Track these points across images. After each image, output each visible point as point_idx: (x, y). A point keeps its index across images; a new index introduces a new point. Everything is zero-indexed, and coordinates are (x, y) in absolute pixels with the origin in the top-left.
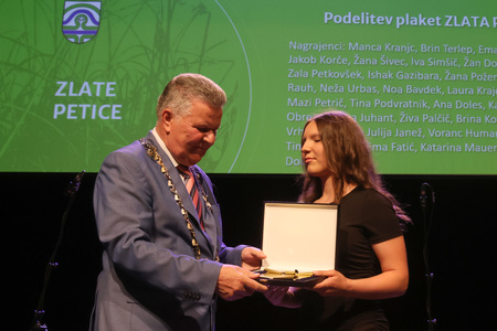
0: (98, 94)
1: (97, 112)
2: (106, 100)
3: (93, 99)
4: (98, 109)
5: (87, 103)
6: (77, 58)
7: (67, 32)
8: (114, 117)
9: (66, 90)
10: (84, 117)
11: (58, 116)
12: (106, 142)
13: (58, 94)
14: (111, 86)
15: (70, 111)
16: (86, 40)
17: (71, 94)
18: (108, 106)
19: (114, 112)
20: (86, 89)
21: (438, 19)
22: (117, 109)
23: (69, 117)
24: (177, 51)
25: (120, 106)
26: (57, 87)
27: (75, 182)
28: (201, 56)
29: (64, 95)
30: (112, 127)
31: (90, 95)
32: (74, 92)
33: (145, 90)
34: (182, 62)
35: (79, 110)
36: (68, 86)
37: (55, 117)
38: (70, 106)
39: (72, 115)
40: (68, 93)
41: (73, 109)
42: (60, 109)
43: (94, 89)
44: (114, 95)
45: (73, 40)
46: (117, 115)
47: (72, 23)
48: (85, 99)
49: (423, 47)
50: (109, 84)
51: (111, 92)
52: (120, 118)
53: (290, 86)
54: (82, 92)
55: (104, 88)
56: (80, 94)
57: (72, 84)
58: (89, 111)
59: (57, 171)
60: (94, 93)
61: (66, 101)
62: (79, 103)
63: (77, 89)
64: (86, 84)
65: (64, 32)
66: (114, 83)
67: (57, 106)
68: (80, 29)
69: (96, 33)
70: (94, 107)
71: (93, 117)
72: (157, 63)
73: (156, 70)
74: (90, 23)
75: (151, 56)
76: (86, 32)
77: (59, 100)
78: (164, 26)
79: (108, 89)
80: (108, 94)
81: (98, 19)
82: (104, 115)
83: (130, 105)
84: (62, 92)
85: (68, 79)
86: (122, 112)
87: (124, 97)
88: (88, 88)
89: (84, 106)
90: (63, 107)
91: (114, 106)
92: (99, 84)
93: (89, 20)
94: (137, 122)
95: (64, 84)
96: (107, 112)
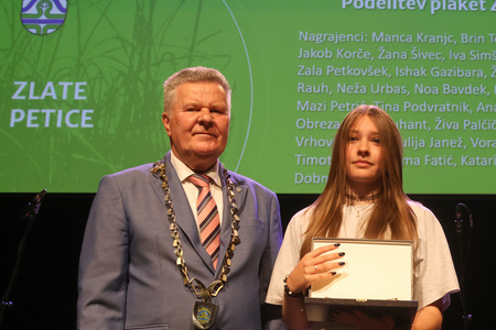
0: (65, 97)
1: (64, 119)
2: (75, 104)
3: (59, 103)
4: (64, 115)
5: (51, 108)
6: (39, 53)
7: (28, 21)
8: (84, 125)
9: (25, 92)
10: (47, 125)
11: (16, 123)
12: (74, 156)
13: (16, 96)
14: (81, 87)
15: (30, 118)
16: (49, 31)
17: (32, 97)
18: (77, 111)
19: (84, 118)
20: (50, 90)
21: (482, 2)
22: (88, 115)
23: (29, 125)
24: (161, 44)
25: (92, 111)
26: (15, 89)
27: (35, 203)
28: (191, 50)
29: (23, 98)
30: (81, 137)
31: (55, 97)
32: (35, 95)
33: (122, 91)
34: (168, 57)
35: (41, 117)
36: (28, 88)
37: (12, 125)
38: (30, 112)
39: (33, 122)
40: (28, 96)
41: (34, 115)
42: (18, 115)
43: (59, 90)
44: (85, 98)
45: (34, 31)
46: (87, 122)
47: (33, 10)
48: (49, 102)
49: (464, 37)
50: (78, 84)
51: (80, 94)
52: (91, 126)
53: (300, 86)
54: (45, 94)
55: (71, 89)
56: (43, 97)
57: (33, 84)
58: (53, 118)
59: (14, 191)
60: (59, 97)
61: (26, 105)
62: (41, 107)
63: (39, 90)
64: (50, 84)
65: (23, 21)
66: (84, 83)
67: (14, 112)
68: (43, 17)
69: (63, 22)
70: (60, 112)
71: (59, 125)
72: (137, 58)
73: (135, 68)
74: (55, 11)
75: (129, 50)
76: (51, 21)
77: (17, 104)
78: (146, 14)
79: (77, 90)
80: (77, 97)
81: (64, 5)
82: (72, 122)
83: (103, 111)
84: (21, 94)
85: (28, 79)
86: (94, 119)
87: (96, 101)
88: (52, 89)
89: (48, 112)
90: (22, 113)
91: (85, 112)
92: (65, 85)
93: (54, 6)
94: (112, 130)
95: (24, 84)
96: (75, 118)
